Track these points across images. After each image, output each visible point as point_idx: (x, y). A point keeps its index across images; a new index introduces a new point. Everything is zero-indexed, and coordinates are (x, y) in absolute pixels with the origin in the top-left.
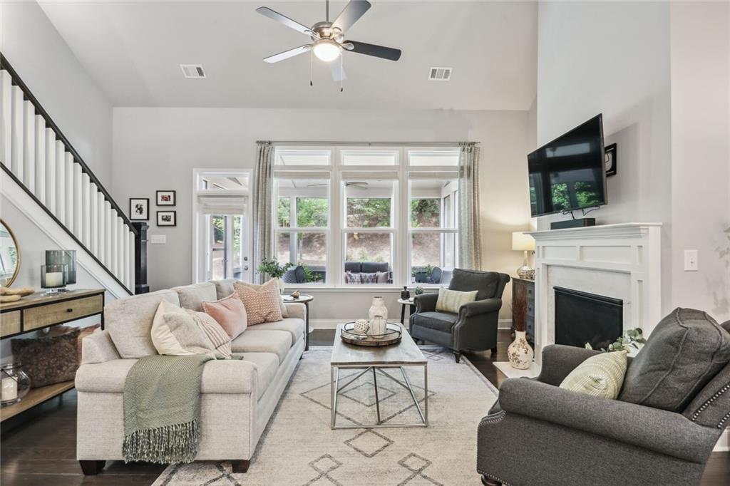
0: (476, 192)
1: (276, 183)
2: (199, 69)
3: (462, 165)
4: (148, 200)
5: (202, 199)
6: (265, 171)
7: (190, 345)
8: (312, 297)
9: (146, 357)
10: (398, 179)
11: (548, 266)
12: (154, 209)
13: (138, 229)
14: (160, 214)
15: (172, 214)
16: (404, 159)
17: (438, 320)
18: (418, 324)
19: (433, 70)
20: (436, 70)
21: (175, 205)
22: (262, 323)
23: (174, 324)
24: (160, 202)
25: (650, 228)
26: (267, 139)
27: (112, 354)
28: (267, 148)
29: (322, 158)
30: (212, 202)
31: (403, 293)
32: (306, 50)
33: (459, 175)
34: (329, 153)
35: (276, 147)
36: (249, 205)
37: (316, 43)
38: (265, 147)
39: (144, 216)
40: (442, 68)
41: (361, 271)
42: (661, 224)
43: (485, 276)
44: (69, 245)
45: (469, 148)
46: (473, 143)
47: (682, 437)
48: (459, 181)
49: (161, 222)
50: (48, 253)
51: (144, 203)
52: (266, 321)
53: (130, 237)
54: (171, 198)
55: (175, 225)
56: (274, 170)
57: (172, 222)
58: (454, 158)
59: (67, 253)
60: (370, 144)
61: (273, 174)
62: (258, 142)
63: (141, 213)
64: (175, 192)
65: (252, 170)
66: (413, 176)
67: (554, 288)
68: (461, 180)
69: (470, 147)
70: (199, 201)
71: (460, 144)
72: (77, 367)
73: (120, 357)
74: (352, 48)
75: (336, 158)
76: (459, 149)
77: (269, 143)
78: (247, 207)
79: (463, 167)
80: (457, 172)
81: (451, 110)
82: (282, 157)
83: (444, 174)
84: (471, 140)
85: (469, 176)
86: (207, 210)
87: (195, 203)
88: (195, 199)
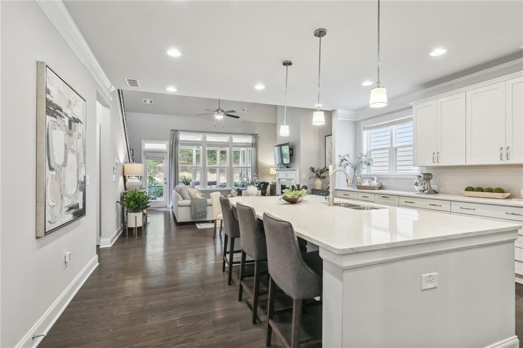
0: (257, 153)
1: (181, 148)
2: (151, 101)
5: (146, 153)
6: (175, 142)
10: (229, 147)
11: (280, 179)
16: (231, 139)
20: (244, 109)
29: (199, 138)
30: (151, 155)
34: (201, 135)
35: (180, 132)
38: (175, 132)
40: (247, 109)
42: (299, 169)
43: (261, 183)
46: (257, 135)
56: (179, 142)
62: (172, 130)
66: (234, 146)
68: (252, 148)
69: (255, 136)
71: (252, 135)
74: (226, 115)
75: (204, 138)
76: (251, 137)
77: (177, 131)
78: (167, 157)
79: (253, 144)
80: (251, 145)
81: (248, 122)
82: (182, 137)
83: (246, 145)
84: (256, 133)
85: (255, 147)
86: (148, 158)
87: (142, 155)
88: (142, 153)
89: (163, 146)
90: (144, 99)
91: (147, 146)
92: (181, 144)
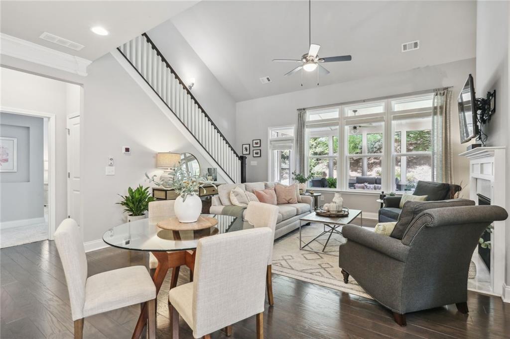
0: (448, 125)
1: (307, 131)
2: (268, 79)
3: (435, 105)
4: (249, 145)
5: (272, 142)
6: (301, 125)
7: (242, 203)
8: (320, 194)
9: (228, 206)
10: (384, 121)
11: (477, 179)
12: (252, 149)
13: (242, 159)
14: (254, 151)
15: (259, 151)
16: (388, 108)
17: (392, 212)
18: (382, 215)
19: (404, 46)
20: (406, 45)
21: (260, 146)
22: (286, 203)
23: (236, 194)
24: (254, 146)
25: (495, 150)
26: (302, 108)
27: (220, 203)
28: (302, 113)
29: (334, 114)
30: (277, 144)
31: (381, 195)
32: (301, 68)
33: (432, 113)
34: (338, 110)
35: (307, 111)
36: (294, 144)
37: (304, 64)
38: (302, 111)
39: (248, 153)
40: (411, 42)
41: (376, 183)
42: (505, 147)
43: (437, 186)
44: (215, 166)
45: (442, 92)
46: (447, 88)
47: (393, 248)
48: (433, 118)
49: (255, 155)
50: (208, 169)
51: (248, 146)
52: (289, 203)
53: (238, 163)
54: (259, 143)
55: (260, 156)
56: (306, 124)
57: (259, 155)
58: (428, 102)
59: (214, 169)
60: (364, 101)
61: (305, 127)
62: (298, 110)
63: (247, 151)
64: (260, 140)
65: (295, 125)
66: (395, 118)
67: (477, 195)
68: (435, 117)
70: (271, 144)
71: (434, 90)
72: (211, 206)
73: (222, 205)
74: (324, 61)
75: (342, 113)
76: (433, 94)
77: (304, 109)
79: (436, 107)
80: (433, 111)
83: (421, 114)
84: (445, 86)
85: (441, 113)
86: (274, 148)
87: (269, 145)
88: (269, 143)
89: (291, 132)
90: (261, 79)
91: (273, 134)
92: (308, 127)
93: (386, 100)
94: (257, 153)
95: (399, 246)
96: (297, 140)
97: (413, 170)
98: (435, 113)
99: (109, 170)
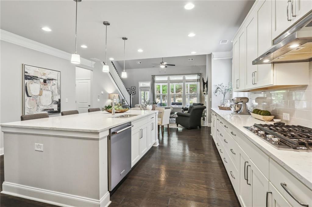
1: (156, 84)
2: (140, 62)
6: (153, 82)
12: (131, 90)
13: (130, 95)
14: (132, 92)
16: (184, 78)
20: (189, 59)
21: (135, 90)
29: (166, 78)
30: (143, 89)
31: (182, 108)
35: (156, 76)
38: (153, 77)
40: (191, 58)
46: (201, 74)
51: (129, 89)
53: (129, 97)
55: (135, 94)
58: (195, 77)
62: (152, 75)
64: (135, 87)
66: (186, 82)
70: (140, 89)
74: (167, 65)
75: (169, 78)
76: (197, 75)
77: (154, 76)
78: (150, 89)
79: (198, 79)
80: (197, 80)
81: (196, 66)
82: (157, 79)
83: (193, 81)
84: (200, 73)
85: (199, 81)
86: (141, 90)
87: (139, 89)
88: (139, 88)
89: (148, 84)
90: (137, 62)
91: (141, 84)
92: (156, 83)
93: (183, 75)
94: (134, 92)
95: (189, 114)
96: (152, 88)
97: (192, 99)
98: (198, 81)
99: (99, 100)
